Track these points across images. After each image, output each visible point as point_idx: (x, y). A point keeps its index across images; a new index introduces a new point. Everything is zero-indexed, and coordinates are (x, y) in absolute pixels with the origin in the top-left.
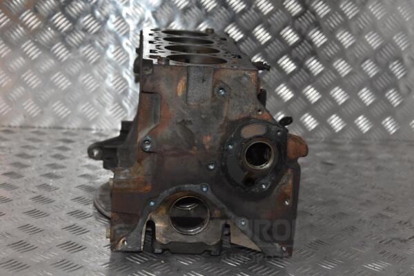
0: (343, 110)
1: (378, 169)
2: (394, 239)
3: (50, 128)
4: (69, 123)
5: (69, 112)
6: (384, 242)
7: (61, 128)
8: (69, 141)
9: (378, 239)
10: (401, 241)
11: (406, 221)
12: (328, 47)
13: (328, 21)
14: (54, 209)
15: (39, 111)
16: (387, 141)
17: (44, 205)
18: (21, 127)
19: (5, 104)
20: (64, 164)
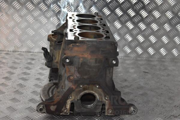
0: (154, 45)
1: (168, 75)
2: (171, 116)
3: (25, 52)
4: (34, 50)
5: (34, 45)
6: (167, 118)
7: (30, 52)
8: (33, 59)
9: (164, 115)
10: (175, 117)
11: (178, 105)
12: (148, 18)
13: (149, 6)
14: (23, 98)
15: (21, 45)
16: (174, 59)
17: (19, 96)
18: (13, 51)
19: (6, 41)
20: (29, 73)
